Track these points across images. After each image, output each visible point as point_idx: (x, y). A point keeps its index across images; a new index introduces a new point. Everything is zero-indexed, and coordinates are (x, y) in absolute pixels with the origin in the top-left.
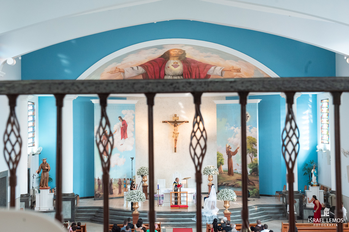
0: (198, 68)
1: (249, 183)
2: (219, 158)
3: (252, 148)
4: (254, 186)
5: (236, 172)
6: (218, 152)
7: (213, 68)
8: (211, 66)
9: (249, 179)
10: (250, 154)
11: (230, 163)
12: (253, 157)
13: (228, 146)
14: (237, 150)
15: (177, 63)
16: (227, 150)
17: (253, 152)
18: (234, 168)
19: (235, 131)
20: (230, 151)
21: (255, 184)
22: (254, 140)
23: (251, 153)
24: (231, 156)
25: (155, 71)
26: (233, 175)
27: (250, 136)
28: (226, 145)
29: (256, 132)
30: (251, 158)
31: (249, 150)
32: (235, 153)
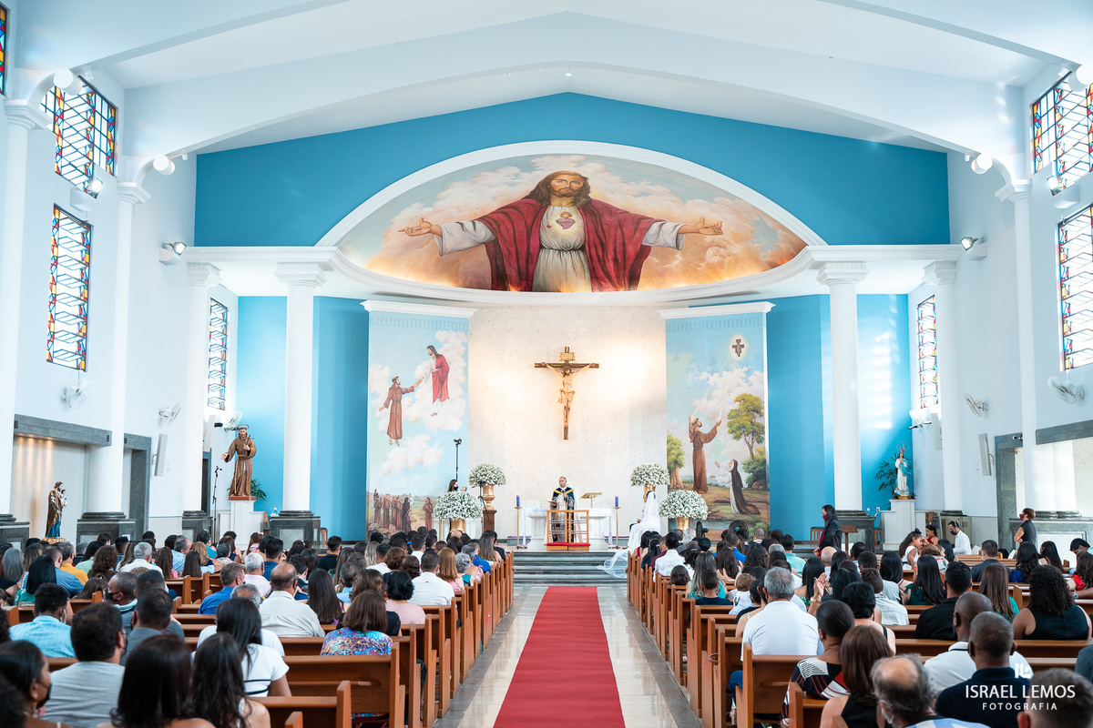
0: (621, 228)
1: (745, 509)
2: (673, 451)
3: (752, 423)
4: (757, 516)
5: (714, 483)
6: (668, 436)
7: (655, 226)
8: (652, 221)
9: (746, 498)
10: (747, 438)
11: (698, 461)
12: (755, 443)
13: (693, 420)
14: (715, 427)
15: (570, 215)
16: (692, 431)
17: (753, 432)
18: (708, 475)
19: (710, 382)
20: (700, 432)
21: (760, 511)
22: (756, 403)
23: (750, 436)
24: (702, 444)
25: (517, 237)
26: (705, 491)
27: (748, 393)
28: (690, 419)
29: (762, 382)
30: (751, 448)
31: (744, 427)
32: (711, 436)
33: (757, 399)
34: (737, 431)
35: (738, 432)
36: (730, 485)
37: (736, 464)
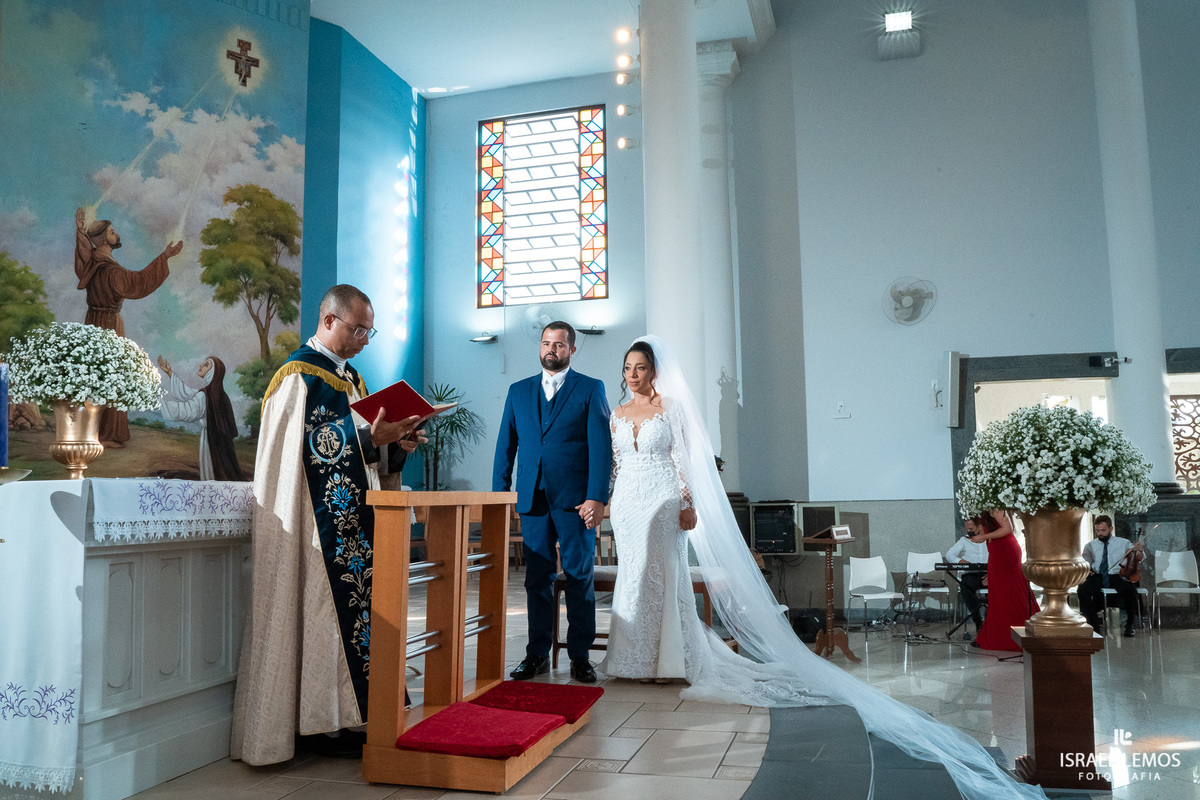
3: (268, 265)
5: (151, 420)
10: (255, 303)
12: (276, 321)
13: (91, 220)
14: (163, 259)
16: (86, 254)
17: (272, 291)
20: (110, 262)
22: (281, 215)
23: (264, 299)
24: (118, 300)
28: (80, 215)
30: (263, 332)
31: (247, 272)
32: (152, 278)
33: (285, 208)
34: (227, 281)
35: (231, 285)
36: (201, 428)
37: (220, 370)
